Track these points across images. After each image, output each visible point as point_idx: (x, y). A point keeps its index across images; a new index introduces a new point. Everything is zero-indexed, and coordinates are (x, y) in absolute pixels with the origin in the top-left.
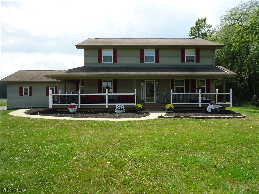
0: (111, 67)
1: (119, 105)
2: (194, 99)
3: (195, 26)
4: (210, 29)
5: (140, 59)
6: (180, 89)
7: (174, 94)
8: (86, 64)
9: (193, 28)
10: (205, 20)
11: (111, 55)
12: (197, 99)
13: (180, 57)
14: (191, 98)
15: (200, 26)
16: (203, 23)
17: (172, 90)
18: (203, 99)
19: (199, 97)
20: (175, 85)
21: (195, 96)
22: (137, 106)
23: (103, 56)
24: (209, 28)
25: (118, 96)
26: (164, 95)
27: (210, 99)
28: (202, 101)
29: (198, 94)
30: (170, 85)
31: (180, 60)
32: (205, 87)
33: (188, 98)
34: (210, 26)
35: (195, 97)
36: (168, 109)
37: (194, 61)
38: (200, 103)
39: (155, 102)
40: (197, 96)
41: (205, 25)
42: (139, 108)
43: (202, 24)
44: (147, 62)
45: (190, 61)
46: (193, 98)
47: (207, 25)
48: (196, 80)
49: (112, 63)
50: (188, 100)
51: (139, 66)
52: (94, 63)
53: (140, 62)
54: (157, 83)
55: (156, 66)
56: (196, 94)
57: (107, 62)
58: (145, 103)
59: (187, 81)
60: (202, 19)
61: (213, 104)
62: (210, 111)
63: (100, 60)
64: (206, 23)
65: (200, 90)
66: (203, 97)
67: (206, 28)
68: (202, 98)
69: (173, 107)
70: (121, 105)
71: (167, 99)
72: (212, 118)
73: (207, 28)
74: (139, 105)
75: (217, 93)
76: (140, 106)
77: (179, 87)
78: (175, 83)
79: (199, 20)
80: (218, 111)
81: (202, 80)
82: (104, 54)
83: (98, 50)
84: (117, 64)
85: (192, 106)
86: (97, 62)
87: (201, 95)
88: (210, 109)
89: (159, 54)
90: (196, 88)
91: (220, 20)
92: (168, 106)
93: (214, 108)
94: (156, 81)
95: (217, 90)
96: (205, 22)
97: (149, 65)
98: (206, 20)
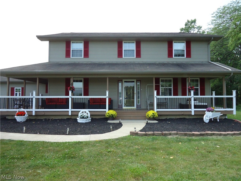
0: (81, 63)
1: (83, 112)
2: (185, 103)
3: (185, 27)
4: (200, 31)
5: (117, 54)
6: (167, 91)
7: (158, 97)
8: (50, 59)
9: (183, 29)
10: (194, 21)
11: (82, 49)
12: (188, 103)
13: (167, 51)
14: (181, 102)
15: (189, 27)
16: (193, 24)
17: (155, 92)
18: (197, 104)
19: (191, 100)
20: (160, 85)
21: (186, 99)
22: (109, 114)
23: (72, 50)
24: (199, 29)
25: (89, 99)
26: (147, 99)
27: (206, 104)
28: (196, 107)
29: (190, 97)
30: (153, 86)
31: (167, 55)
32: (198, 88)
33: (177, 102)
34: (200, 28)
35: (186, 101)
36: (150, 117)
37: (184, 56)
38: (193, 110)
39: (135, 107)
40: (188, 99)
41: (195, 26)
42: (110, 116)
43: (191, 25)
44: (126, 56)
45: (179, 55)
46: (183, 102)
47: (197, 26)
48: (187, 79)
49: (82, 58)
50: (178, 105)
51: (116, 62)
52: (61, 58)
53: (117, 57)
54: (138, 83)
55: (137, 63)
56: (187, 97)
57: (76, 57)
58: (123, 108)
59: (175, 81)
60: (192, 20)
61: (212, 112)
62: (207, 121)
63: (68, 54)
64: (196, 25)
65: (192, 92)
66: (197, 102)
67: (195, 29)
68: (195, 101)
69: (156, 115)
70: (85, 112)
71: (150, 103)
72: (213, 134)
73: (197, 29)
74: (112, 112)
75: (214, 96)
76: (112, 114)
77: (165, 88)
78: (160, 84)
79: (188, 21)
80: (218, 121)
81: (194, 80)
82: (73, 48)
83: (65, 43)
84: (89, 59)
85: (183, 114)
86: (65, 57)
87: (194, 98)
88: (207, 118)
89: (141, 47)
90: (187, 89)
91: (212, 17)
92: (150, 113)
93: (213, 117)
94: (137, 81)
95: (214, 93)
96: (195, 23)
97: (128, 61)
98: (196, 21)
